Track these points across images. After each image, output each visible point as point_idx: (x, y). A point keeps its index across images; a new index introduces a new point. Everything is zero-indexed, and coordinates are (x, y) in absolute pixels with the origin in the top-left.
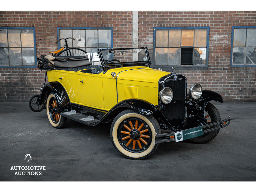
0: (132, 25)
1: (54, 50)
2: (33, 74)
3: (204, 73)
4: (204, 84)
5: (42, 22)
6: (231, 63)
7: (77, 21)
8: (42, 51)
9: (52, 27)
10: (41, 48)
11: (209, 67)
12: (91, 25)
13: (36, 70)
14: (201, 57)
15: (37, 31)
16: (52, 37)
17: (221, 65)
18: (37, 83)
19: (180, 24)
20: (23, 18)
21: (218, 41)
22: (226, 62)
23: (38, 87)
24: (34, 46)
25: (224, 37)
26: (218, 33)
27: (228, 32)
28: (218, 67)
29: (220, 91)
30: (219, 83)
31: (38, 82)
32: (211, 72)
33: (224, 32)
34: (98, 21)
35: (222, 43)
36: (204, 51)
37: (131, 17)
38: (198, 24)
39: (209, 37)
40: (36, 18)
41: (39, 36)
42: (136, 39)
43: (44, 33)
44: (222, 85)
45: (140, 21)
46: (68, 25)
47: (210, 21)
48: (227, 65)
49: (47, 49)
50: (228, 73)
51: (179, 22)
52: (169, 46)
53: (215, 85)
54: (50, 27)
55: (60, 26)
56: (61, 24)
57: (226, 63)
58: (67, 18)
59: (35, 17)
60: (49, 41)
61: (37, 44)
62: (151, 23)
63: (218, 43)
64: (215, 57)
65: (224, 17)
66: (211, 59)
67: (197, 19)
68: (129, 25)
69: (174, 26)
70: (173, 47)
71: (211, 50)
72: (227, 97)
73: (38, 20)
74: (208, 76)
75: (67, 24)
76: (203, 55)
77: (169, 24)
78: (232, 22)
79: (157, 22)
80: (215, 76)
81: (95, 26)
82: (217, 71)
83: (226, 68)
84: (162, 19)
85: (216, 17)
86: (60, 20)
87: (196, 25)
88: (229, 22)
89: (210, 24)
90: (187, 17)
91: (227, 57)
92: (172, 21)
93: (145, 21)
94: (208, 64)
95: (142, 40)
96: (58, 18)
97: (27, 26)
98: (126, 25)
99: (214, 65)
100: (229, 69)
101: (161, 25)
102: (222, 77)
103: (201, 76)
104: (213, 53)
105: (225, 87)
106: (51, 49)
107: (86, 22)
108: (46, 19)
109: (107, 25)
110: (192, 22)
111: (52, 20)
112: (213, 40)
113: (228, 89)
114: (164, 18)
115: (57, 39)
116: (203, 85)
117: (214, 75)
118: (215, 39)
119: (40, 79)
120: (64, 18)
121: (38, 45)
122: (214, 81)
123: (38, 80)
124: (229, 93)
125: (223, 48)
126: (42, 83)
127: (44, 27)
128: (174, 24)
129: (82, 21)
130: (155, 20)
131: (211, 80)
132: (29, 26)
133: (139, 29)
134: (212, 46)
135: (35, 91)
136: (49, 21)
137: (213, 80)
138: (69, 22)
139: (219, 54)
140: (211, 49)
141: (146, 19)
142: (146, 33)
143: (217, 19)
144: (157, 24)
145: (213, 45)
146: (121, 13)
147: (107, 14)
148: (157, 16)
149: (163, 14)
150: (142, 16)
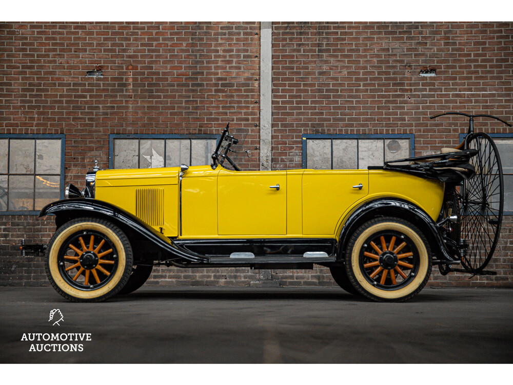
0: (260, 129)
5: (81, 124)
7: (149, 122)
9: (99, 133)
10: (75, 176)
12: (178, 129)
15: (69, 142)
16: (97, 153)
19: (355, 129)
20: (42, 116)
24: (61, 171)
27: (452, 144)
33: (445, 145)
34: (191, 122)
37: (258, 116)
38: (391, 128)
40: (70, 116)
41: (73, 151)
42: (267, 156)
43: (83, 145)
45: (275, 123)
46: (132, 130)
47: (414, 124)
51: (353, 124)
54: (95, 134)
55: (115, 132)
56: (118, 128)
58: (131, 117)
59: (66, 115)
60: (92, 161)
61: (67, 168)
62: (296, 127)
67: (389, 119)
68: (252, 131)
69: (343, 133)
73: (73, 121)
75: (130, 128)
77: (333, 128)
78: (459, 125)
79: (310, 125)
81: (186, 132)
84: (320, 120)
85: (426, 116)
86: (116, 121)
87: (386, 130)
88: (453, 126)
89: (415, 130)
90: (368, 115)
92: (339, 124)
93: (285, 122)
95: (280, 159)
96: (113, 116)
97: (50, 132)
98: (247, 131)
101: (317, 131)
107: (168, 124)
108: (88, 118)
109: (210, 130)
110: (378, 125)
111: (101, 122)
114: (322, 118)
115: (109, 158)
120: (124, 116)
121: (70, 170)
127: (84, 135)
128: (343, 129)
129: (161, 122)
130: (306, 120)
132: (53, 132)
133: (273, 137)
136: (94, 123)
138: (134, 124)
141: (286, 118)
142: (287, 145)
143: (428, 119)
144: (310, 128)
146: (238, 107)
147: (210, 109)
148: (308, 112)
149: (321, 110)
150: (279, 113)
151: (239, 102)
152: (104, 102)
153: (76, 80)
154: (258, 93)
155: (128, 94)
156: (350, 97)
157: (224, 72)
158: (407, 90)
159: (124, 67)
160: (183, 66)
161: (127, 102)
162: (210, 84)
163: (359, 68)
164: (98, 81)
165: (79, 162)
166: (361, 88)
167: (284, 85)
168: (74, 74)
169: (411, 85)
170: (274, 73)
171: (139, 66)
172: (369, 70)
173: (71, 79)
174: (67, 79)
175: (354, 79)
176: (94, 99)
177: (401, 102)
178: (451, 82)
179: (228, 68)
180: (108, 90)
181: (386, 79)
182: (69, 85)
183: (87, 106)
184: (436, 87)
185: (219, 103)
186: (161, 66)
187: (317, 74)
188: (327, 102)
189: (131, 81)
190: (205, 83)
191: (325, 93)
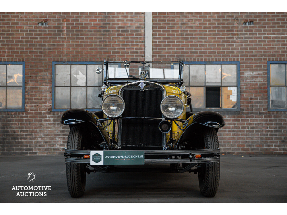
0: (145, 58)
1: (47, 89)
2: (18, 120)
3: (236, 118)
4: (236, 133)
5: (34, 56)
6: (268, 105)
7: (77, 54)
8: (32, 90)
9: (46, 61)
10: (31, 87)
11: (242, 111)
12: (95, 59)
13: (23, 114)
14: (231, 99)
15: (27, 67)
16: (45, 73)
17: (256, 108)
18: (24, 131)
19: (204, 58)
20: (10, 51)
21: (251, 79)
22: (263, 104)
23: (24, 135)
24: (23, 85)
25: (258, 73)
26: (250, 69)
27: (263, 68)
28: (253, 110)
29: (257, 141)
30: (255, 131)
31: (25, 129)
32: (244, 118)
33: (258, 68)
34: (102, 54)
35: (255, 81)
36: (235, 90)
37: (144, 50)
38: (225, 58)
39: (240, 73)
40: (28, 51)
41: (30, 72)
43: (36, 68)
44: (259, 133)
45: (154, 54)
46: (66, 59)
47: (240, 55)
48: (264, 109)
49: (38, 88)
50: (266, 119)
51: (202, 55)
52: (191, 85)
53: (250, 133)
54: (43, 61)
55: (56, 60)
56: (58, 58)
57: (263, 106)
58: (65, 51)
59: (25, 50)
60: (41, 78)
61: (26, 83)
62: (167, 57)
63: (251, 82)
64: (248, 98)
65: (256, 50)
66: (243, 101)
67: (224, 52)
69: (196, 61)
70: (196, 85)
71: (243, 90)
72: (267, 149)
73: (30, 53)
74: (240, 122)
75: (65, 58)
76: (233, 95)
77: (190, 58)
78: (267, 56)
79: (176, 56)
80: (249, 122)
81: (99, 60)
82: (252, 116)
83: (263, 112)
84: (182, 52)
85: (247, 50)
86: (56, 53)
87: (223, 59)
88: (263, 56)
89: (240, 58)
90: (211, 50)
91: (263, 98)
92: (193, 55)
93: (160, 54)
94: (240, 107)
96: (54, 51)
97: (16, 60)
98: (137, 59)
99: (247, 108)
100: (266, 113)
101: (180, 60)
102: (258, 124)
103: (231, 122)
104: (245, 93)
105: (263, 137)
106: (43, 88)
107: (88, 55)
108: (39, 52)
109: (114, 59)
110: (218, 56)
111: (47, 54)
112: (245, 77)
113: (267, 139)
114: (183, 52)
115: (52, 76)
116: (234, 133)
117: (248, 120)
118: (248, 76)
119: (28, 125)
120: (61, 50)
121: (28, 84)
122: (249, 128)
123: (25, 127)
124: (269, 144)
125: (257, 87)
126: (29, 130)
127: (36, 62)
128: (196, 58)
129: (84, 54)
130: (173, 53)
131: (244, 128)
132: (18, 60)
134: (243, 85)
135: (20, 142)
136: (43, 55)
137: (246, 127)
138: (67, 55)
139: (253, 95)
140: (243, 88)
141: (161, 52)
143: (248, 52)
144: (176, 58)
145: (245, 83)
146: (132, 45)
147: (114, 46)
148: (175, 48)
149: (183, 46)
150: (157, 48)
151: (132, 42)
152: (49, 42)
153: (31, 28)
154: (144, 36)
155: (63, 36)
156: (200, 38)
157: (123, 23)
158: (235, 34)
159: (61, 20)
160: (98, 19)
161: (63, 42)
162: (114, 31)
163: (206, 20)
164: (45, 28)
165: (34, 79)
166: (207, 33)
167: (160, 31)
168: (30, 24)
169: (237, 31)
170: (154, 24)
171: (70, 19)
172: (212, 22)
173: (28, 27)
174: (25, 28)
175: (203, 27)
176: (43, 40)
177: (232, 42)
178: (262, 29)
179: (125, 20)
180: (51, 34)
181: (223, 27)
182: (27, 31)
183: (38, 44)
184: (253, 32)
185: (120, 42)
186: (83, 20)
187: (180, 24)
188: (186, 42)
189: (65, 29)
190: (111, 30)
191: (185, 36)
